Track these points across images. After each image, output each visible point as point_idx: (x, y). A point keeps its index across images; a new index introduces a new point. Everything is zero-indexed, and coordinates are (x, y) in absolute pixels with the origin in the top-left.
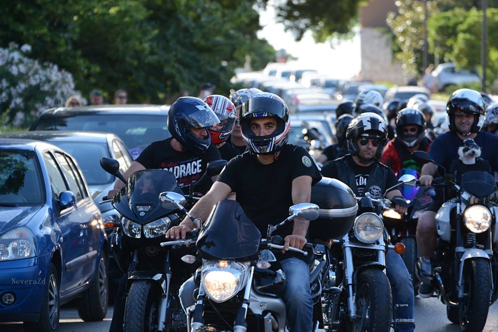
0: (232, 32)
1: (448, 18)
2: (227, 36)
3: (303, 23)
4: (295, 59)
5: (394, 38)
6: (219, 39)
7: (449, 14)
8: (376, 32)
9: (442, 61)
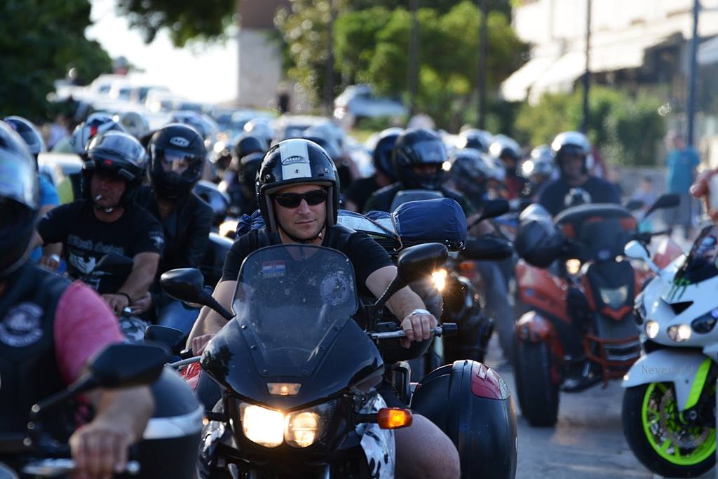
0: (52, 27)
1: (363, 22)
2: (44, 31)
3: (155, 18)
4: (142, 71)
5: (285, 46)
6: (33, 36)
7: (365, 14)
8: (258, 37)
9: (353, 82)
